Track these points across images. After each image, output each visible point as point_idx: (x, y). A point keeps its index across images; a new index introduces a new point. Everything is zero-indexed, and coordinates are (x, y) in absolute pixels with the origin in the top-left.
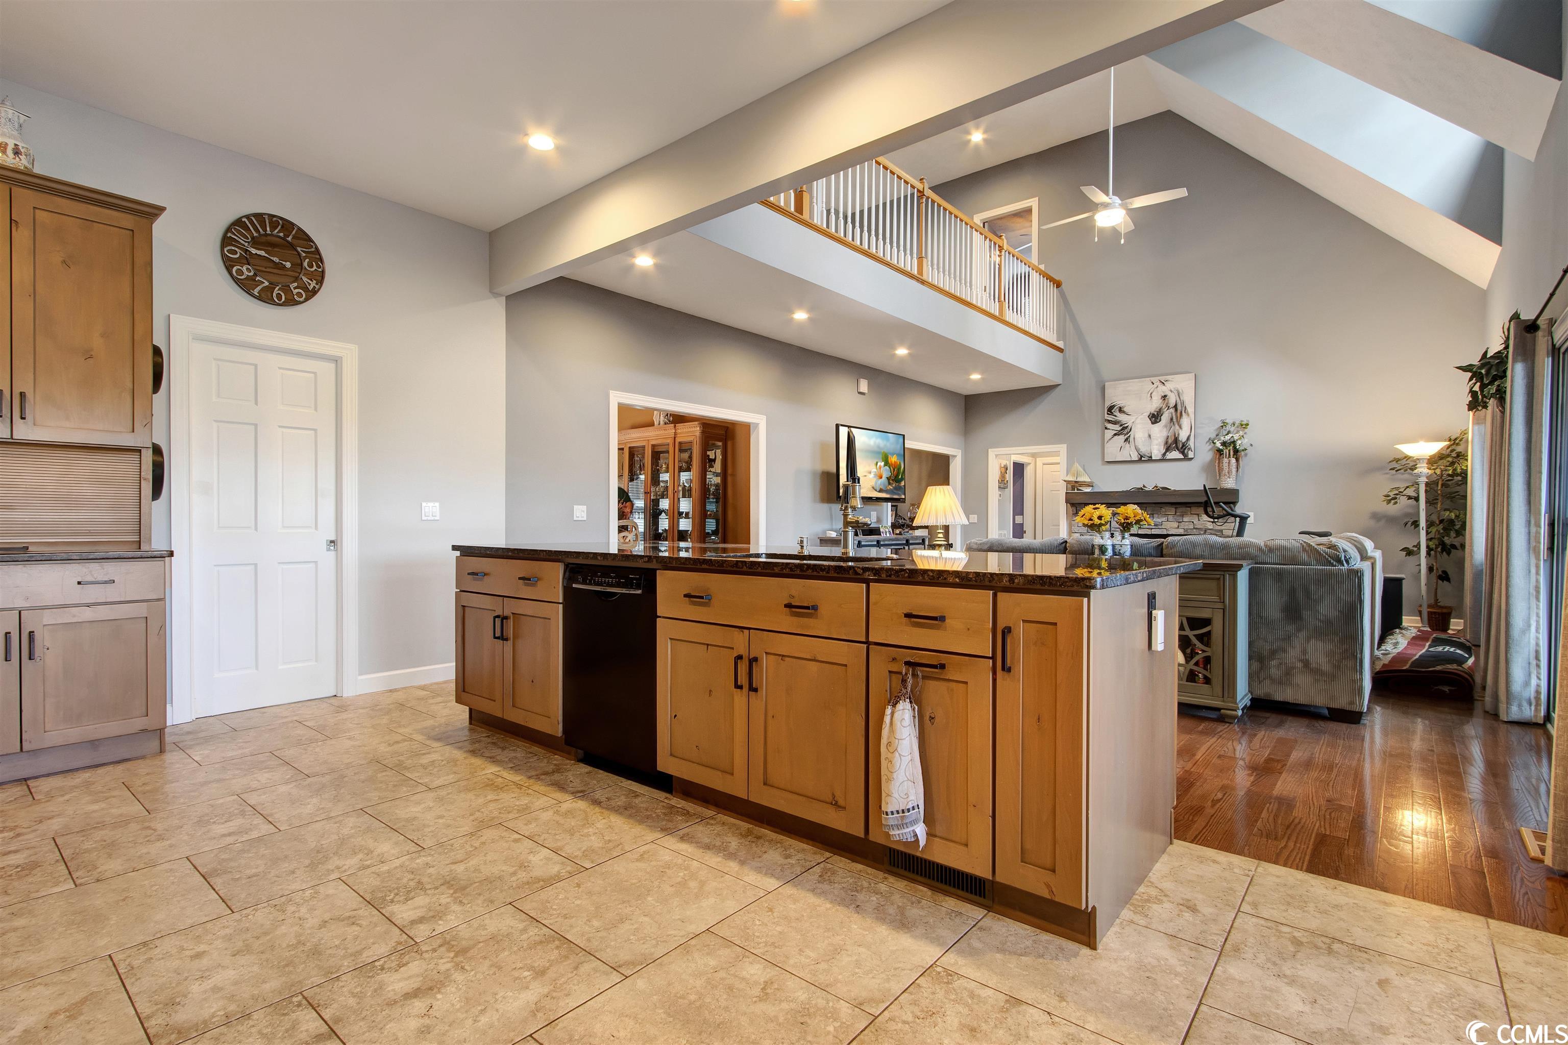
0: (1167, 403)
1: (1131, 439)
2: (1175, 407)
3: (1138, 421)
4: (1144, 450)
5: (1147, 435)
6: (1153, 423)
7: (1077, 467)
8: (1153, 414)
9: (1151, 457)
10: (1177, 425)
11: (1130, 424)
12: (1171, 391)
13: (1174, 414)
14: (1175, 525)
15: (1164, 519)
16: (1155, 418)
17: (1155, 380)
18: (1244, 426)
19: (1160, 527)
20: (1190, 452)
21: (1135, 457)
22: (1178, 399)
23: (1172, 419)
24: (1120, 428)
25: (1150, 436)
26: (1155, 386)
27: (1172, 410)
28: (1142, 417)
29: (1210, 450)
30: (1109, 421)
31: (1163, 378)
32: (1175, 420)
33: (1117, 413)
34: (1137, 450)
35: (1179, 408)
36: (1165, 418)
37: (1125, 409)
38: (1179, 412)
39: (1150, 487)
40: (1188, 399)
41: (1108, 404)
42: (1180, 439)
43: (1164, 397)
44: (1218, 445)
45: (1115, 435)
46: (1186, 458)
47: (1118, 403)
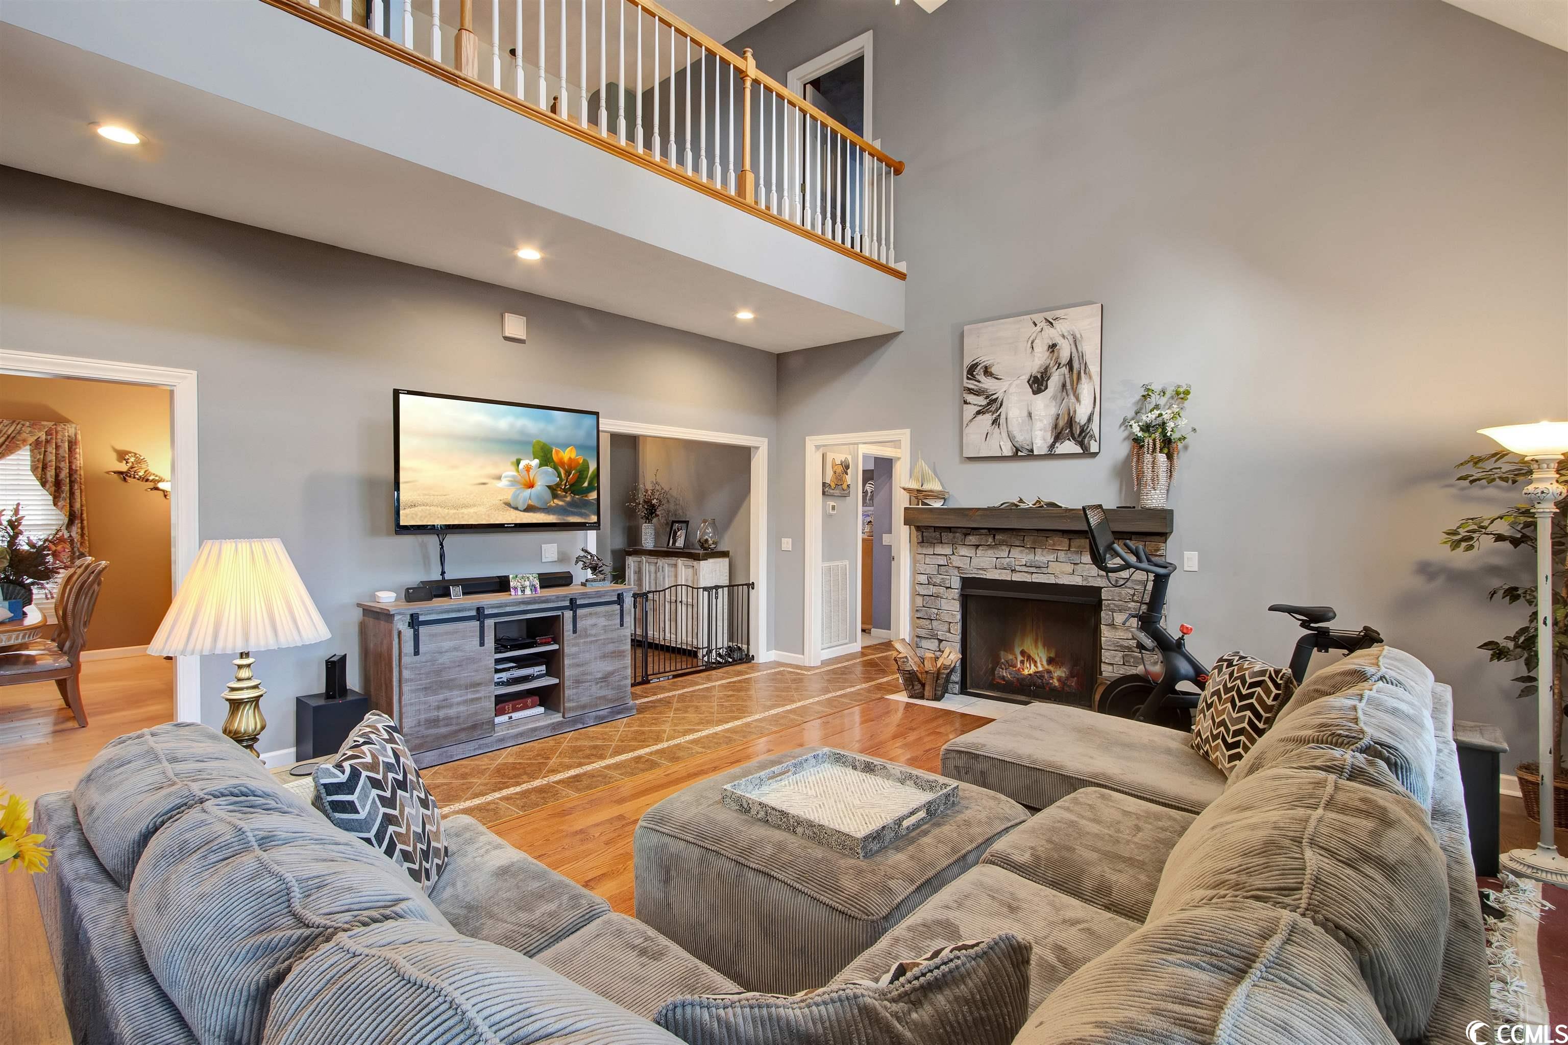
0: (1057, 358)
1: (1002, 420)
2: (1070, 364)
3: (1013, 389)
4: (1021, 438)
5: (1025, 414)
6: (1035, 393)
7: (922, 465)
8: (1036, 377)
9: (1032, 451)
10: (1072, 396)
11: (1000, 395)
12: (1063, 336)
13: (1067, 376)
14: (1069, 568)
15: (1051, 557)
16: (1038, 383)
17: (1038, 317)
18: (1181, 395)
19: (1045, 570)
20: (1092, 442)
21: (1008, 451)
22: (1074, 350)
23: (1064, 386)
24: (984, 402)
25: (1030, 415)
26: (1038, 328)
27: (1065, 370)
28: (1018, 382)
29: (1125, 439)
30: (970, 391)
31: (1050, 315)
32: (1069, 388)
33: (981, 377)
34: (1011, 438)
35: (1076, 365)
36: (1054, 382)
37: (993, 370)
38: (1075, 371)
39: (1029, 503)
40: (1090, 349)
41: (967, 362)
42: (1077, 420)
43: (1053, 347)
44: (1136, 429)
45: (978, 413)
46: (1087, 453)
47: (983, 359)
